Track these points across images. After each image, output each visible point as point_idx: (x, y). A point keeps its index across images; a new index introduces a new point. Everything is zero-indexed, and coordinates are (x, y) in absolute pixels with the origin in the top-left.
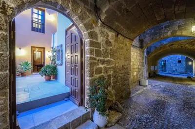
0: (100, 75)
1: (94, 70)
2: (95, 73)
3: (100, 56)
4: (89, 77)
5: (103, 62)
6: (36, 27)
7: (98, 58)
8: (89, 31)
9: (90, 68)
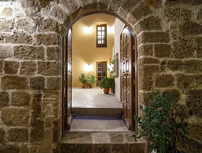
0: (168, 88)
1: (154, 79)
2: (154, 84)
3: (168, 55)
4: (144, 89)
5: (175, 66)
6: (100, 43)
7: (161, 60)
8: (142, 19)
9: (145, 75)
